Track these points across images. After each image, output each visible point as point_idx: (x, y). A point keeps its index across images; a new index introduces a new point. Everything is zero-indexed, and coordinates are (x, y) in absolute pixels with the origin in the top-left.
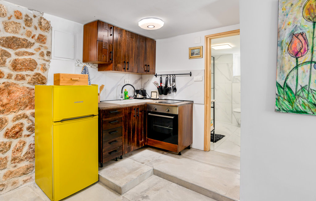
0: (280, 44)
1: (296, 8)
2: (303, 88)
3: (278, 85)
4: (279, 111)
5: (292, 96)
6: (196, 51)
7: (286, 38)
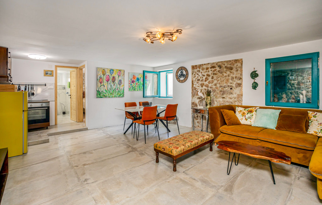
0: (97, 79)
1: (101, 71)
2: (102, 91)
3: (97, 90)
4: (97, 98)
5: (100, 93)
6: (49, 72)
7: (99, 78)
